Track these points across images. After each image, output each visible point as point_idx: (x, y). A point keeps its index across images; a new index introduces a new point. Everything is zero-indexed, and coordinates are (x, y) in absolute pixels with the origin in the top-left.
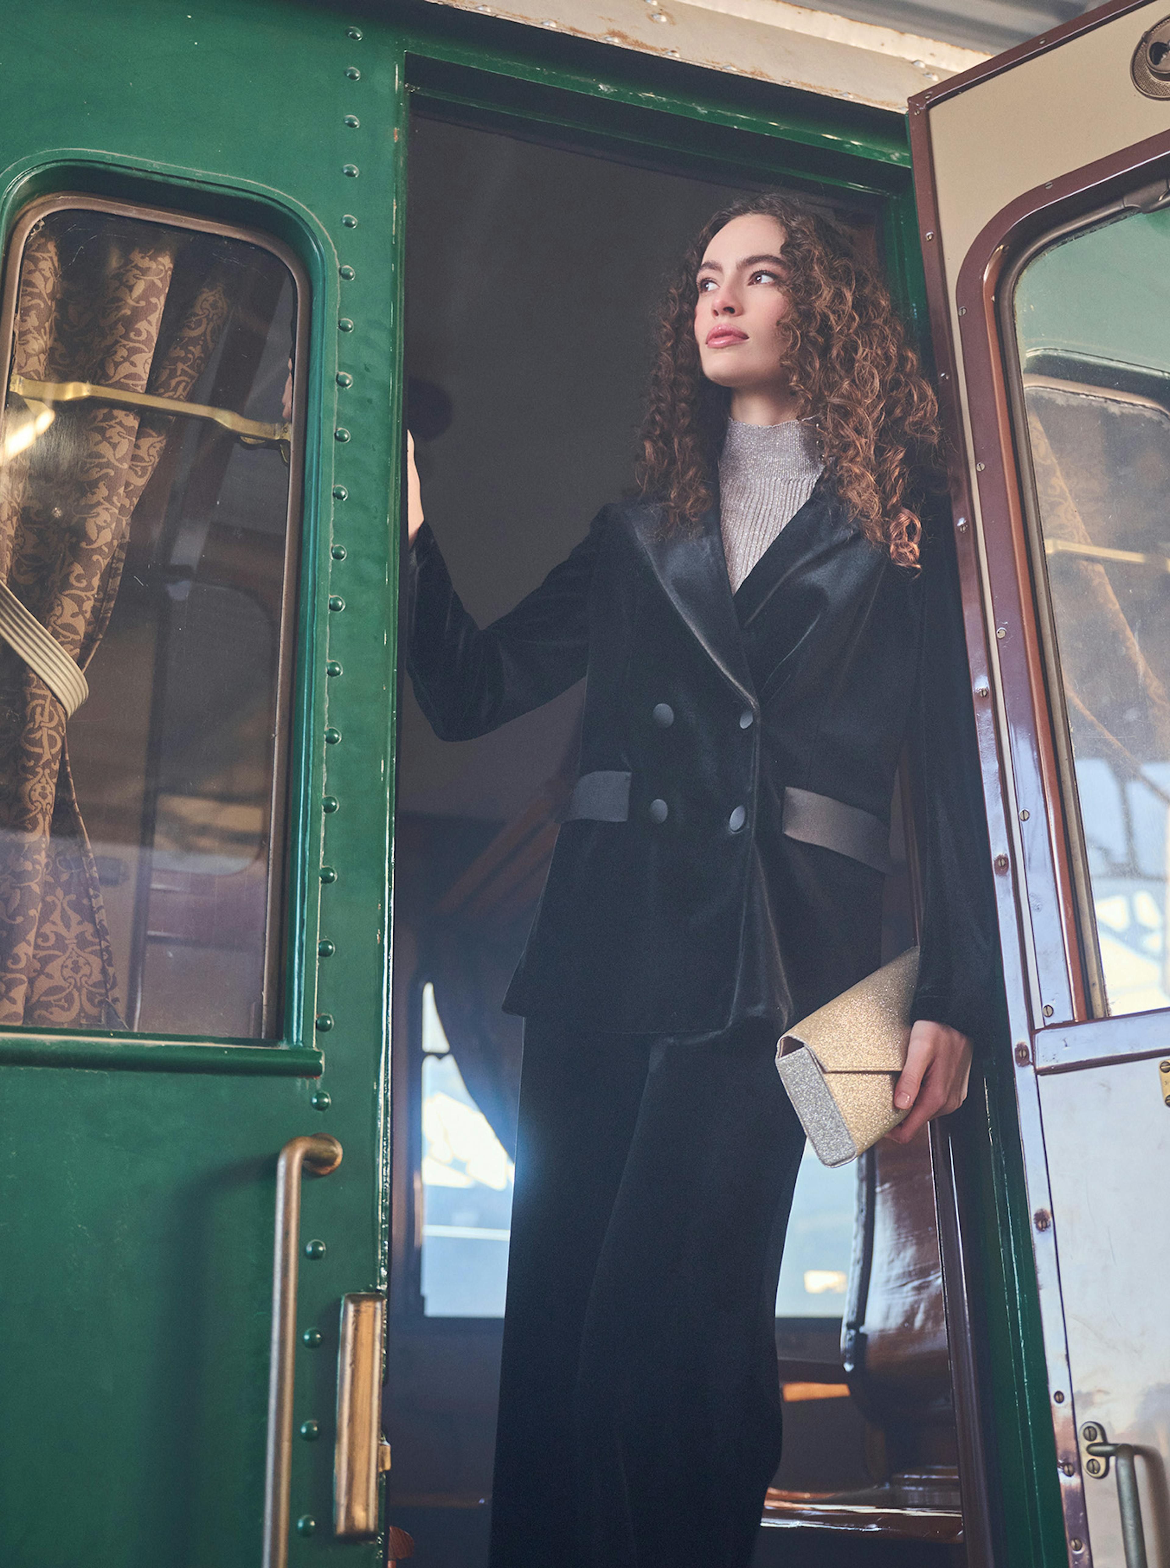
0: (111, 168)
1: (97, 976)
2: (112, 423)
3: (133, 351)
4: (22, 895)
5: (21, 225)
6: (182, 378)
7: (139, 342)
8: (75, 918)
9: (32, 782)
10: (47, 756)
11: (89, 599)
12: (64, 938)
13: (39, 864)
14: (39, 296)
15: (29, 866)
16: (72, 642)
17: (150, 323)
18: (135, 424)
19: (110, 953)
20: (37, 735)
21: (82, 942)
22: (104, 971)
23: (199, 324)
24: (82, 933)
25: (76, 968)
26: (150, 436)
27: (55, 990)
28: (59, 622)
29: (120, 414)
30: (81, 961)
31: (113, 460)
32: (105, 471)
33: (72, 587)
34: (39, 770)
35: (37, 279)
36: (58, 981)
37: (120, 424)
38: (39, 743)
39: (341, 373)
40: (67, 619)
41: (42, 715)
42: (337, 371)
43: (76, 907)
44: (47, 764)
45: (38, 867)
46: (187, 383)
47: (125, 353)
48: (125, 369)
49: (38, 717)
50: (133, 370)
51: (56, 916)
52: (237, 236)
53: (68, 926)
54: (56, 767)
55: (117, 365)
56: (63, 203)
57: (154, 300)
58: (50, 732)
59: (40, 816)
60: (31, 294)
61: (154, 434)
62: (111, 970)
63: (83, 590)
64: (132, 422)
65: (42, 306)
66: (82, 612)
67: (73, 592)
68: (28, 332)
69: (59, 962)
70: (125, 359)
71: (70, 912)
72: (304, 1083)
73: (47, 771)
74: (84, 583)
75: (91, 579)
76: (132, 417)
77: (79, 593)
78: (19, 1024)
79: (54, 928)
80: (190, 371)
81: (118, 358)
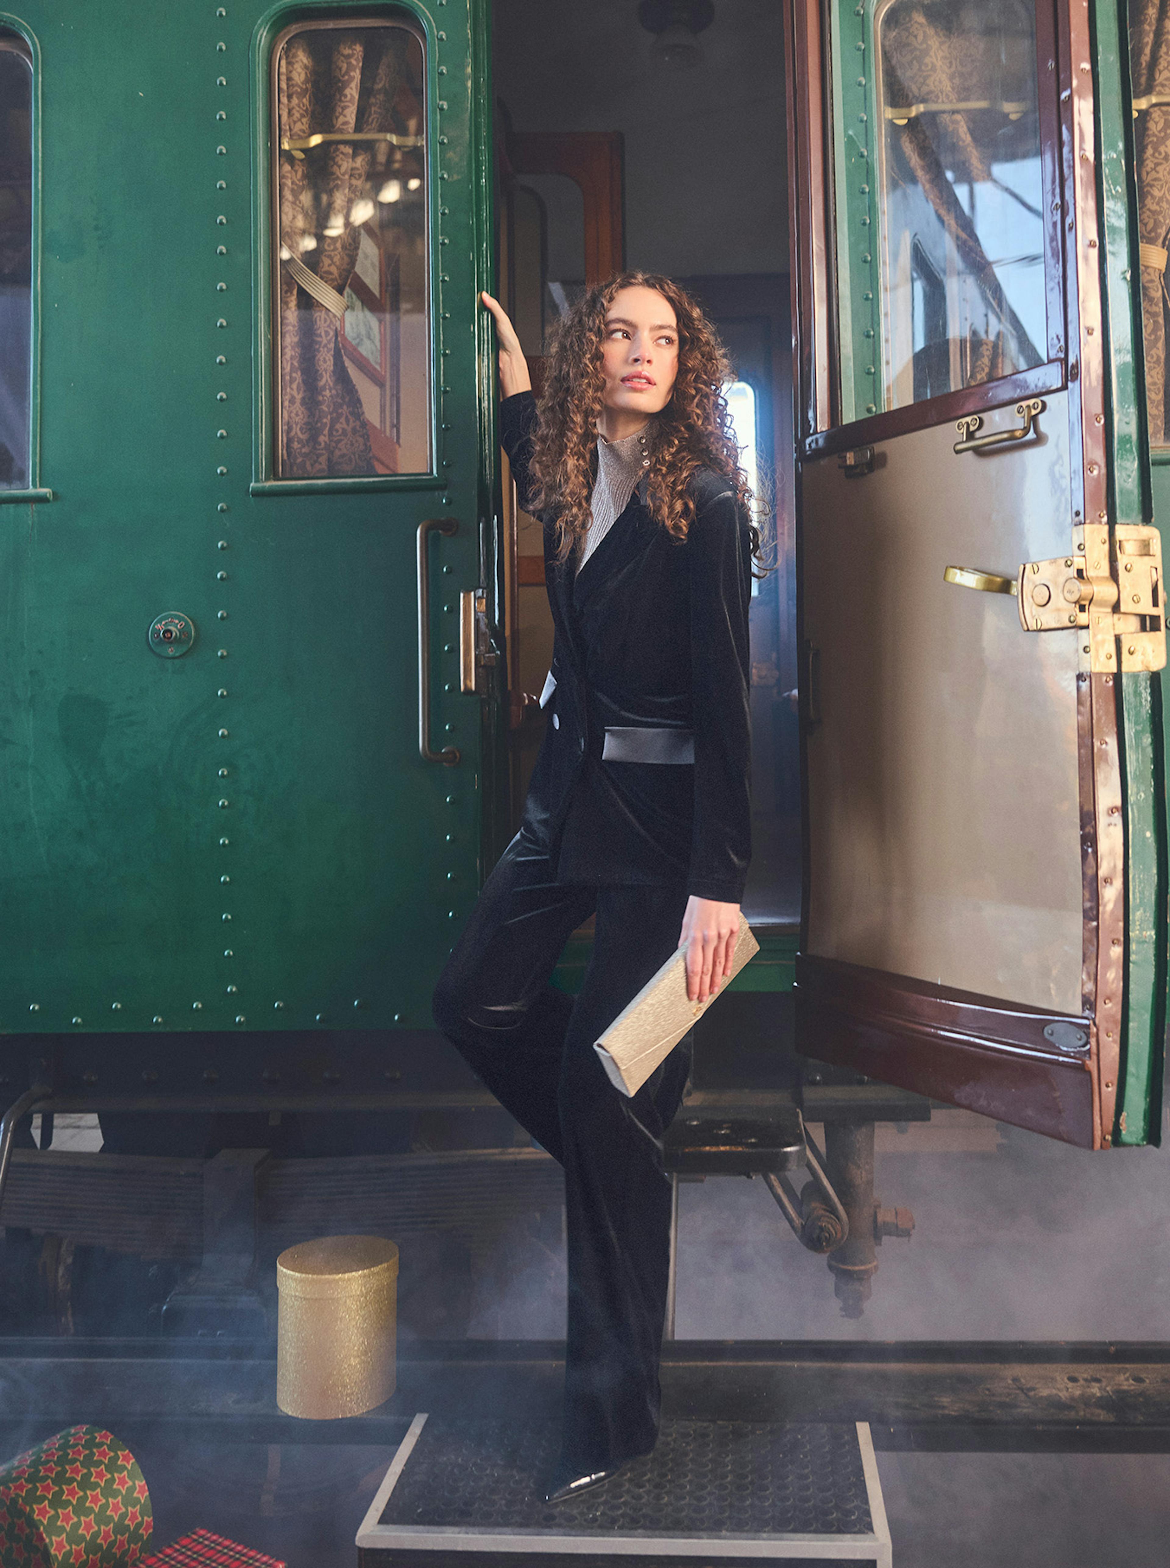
0: (311, 5)
1: (362, 447)
2: (338, 153)
3: (344, 108)
4: (320, 412)
5: (275, 51)
6: (375, 116)
7: (347, 102)
8: (351, 420)
9: (319, 356)
10: (325, 341)
11: (336, 255)
12: (346, 430)
13: (326, 396)
14: (297, 85)
15: (320, 398)
16: (332, 280)
17: (351, 88)
18: (351, 151)
19: (368, 436)
20: (319, 332)
21: (354, 432)
22: (365, 444)
23: (381, 79)
24: (355, 426)
25: (352, 445)
26: (361, 154)
27: (343, 456)
28: (323, 270)
29: (342, 147)
30: (354, 441)
31: (340, 175)
32: (336, 182)
33: (326, 250)
34: (321, 349)
35: (295, 75)
36: (345, 451)
37: (342, 153)
38: (320, 336)
39: (441, 103)
40: (326, 268)
41: (320, 320)
42: (438, 101)
43: (352, 413)
44: (325, 346)
45: (325, 398)
46: (378, 119)
47: (340, 110)
48: (341, 119)
49: (318, 322)
50: (346, 119)
51: (343, 420)
52: (388, 24)
53: (348, 425)
54: (332, 345)
55: (337, 118)
56: (295, 29)
57: (352, 74)
58: (326, 329)
59: (324, 373)
60: (293, 85)
61: (363, 153)
62: (368, 444)
63: (333, 250)
64: (349, 150)
65: (299, 90)
66: (333, 263)
67: (327, 253)
68: (293, 108)
69: (343, 442)
70: (341, 114)
71: (350, 417)
72: (439, 494)
73: (326, 349)
74: (332, 247)
75: (335, 244)
76: (347, 147)
77: (330, 253)
78: (325, 474)
79: (341, 426)
80: (379, 111)
81: (337, 114)
